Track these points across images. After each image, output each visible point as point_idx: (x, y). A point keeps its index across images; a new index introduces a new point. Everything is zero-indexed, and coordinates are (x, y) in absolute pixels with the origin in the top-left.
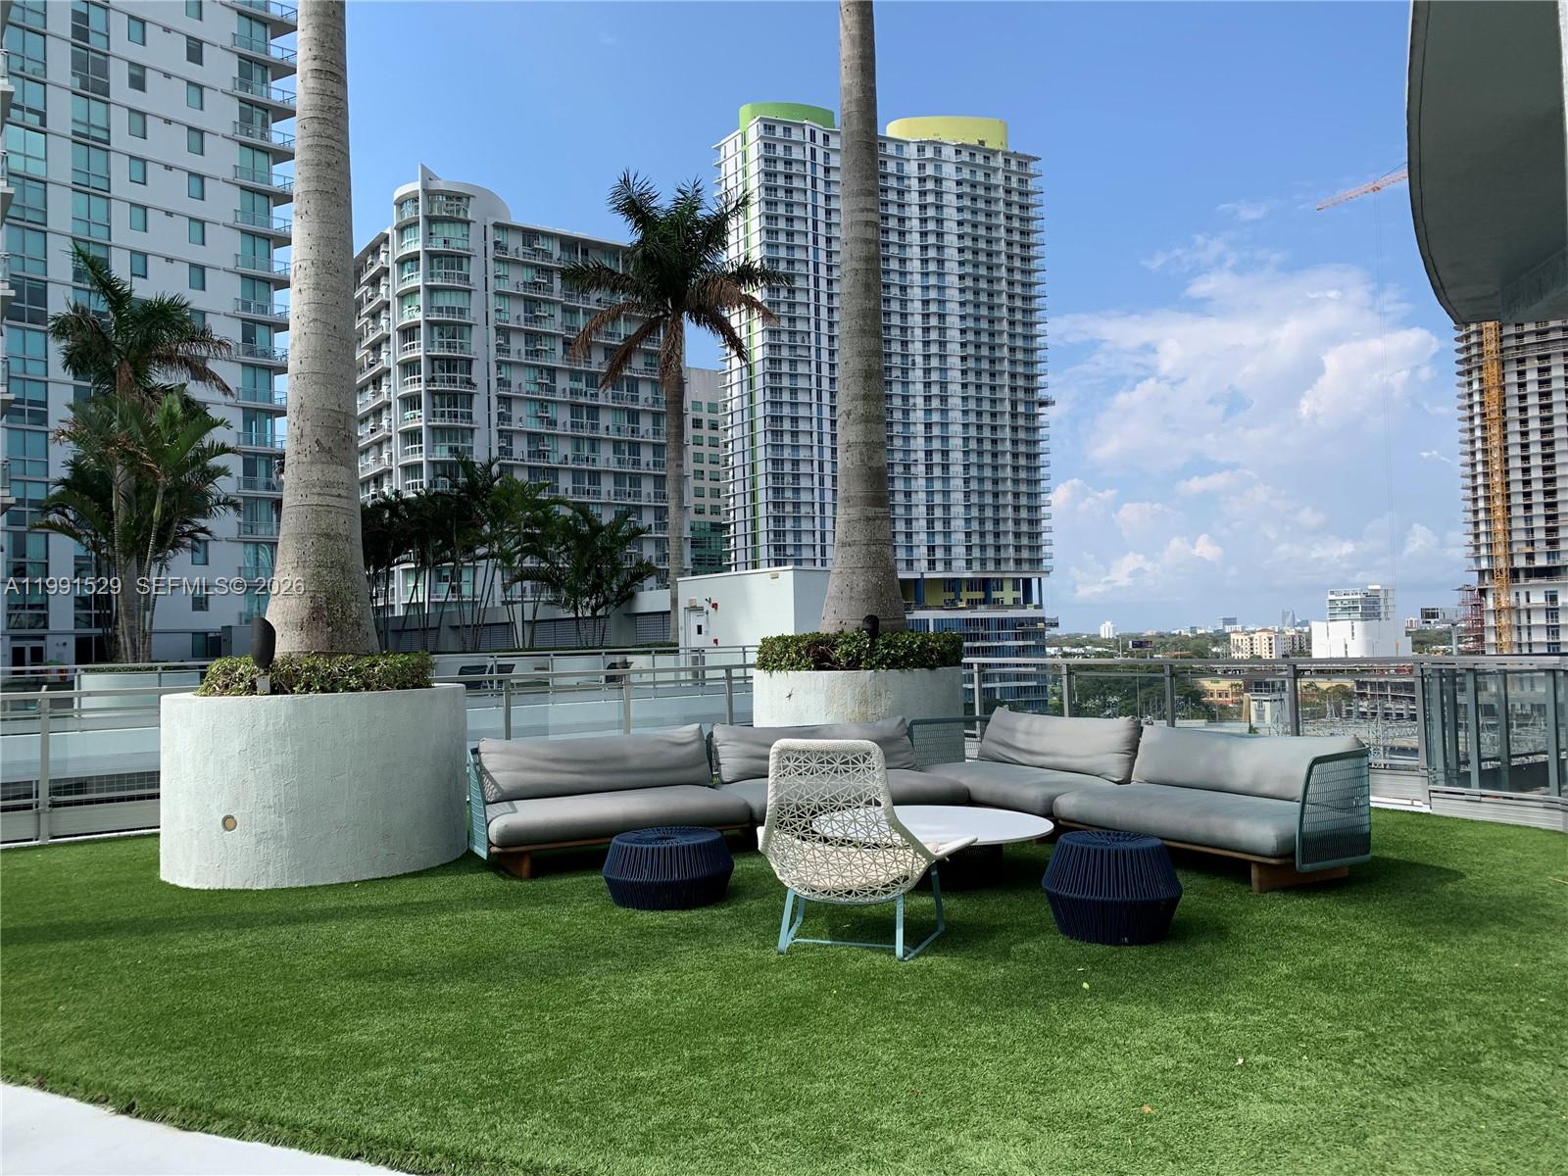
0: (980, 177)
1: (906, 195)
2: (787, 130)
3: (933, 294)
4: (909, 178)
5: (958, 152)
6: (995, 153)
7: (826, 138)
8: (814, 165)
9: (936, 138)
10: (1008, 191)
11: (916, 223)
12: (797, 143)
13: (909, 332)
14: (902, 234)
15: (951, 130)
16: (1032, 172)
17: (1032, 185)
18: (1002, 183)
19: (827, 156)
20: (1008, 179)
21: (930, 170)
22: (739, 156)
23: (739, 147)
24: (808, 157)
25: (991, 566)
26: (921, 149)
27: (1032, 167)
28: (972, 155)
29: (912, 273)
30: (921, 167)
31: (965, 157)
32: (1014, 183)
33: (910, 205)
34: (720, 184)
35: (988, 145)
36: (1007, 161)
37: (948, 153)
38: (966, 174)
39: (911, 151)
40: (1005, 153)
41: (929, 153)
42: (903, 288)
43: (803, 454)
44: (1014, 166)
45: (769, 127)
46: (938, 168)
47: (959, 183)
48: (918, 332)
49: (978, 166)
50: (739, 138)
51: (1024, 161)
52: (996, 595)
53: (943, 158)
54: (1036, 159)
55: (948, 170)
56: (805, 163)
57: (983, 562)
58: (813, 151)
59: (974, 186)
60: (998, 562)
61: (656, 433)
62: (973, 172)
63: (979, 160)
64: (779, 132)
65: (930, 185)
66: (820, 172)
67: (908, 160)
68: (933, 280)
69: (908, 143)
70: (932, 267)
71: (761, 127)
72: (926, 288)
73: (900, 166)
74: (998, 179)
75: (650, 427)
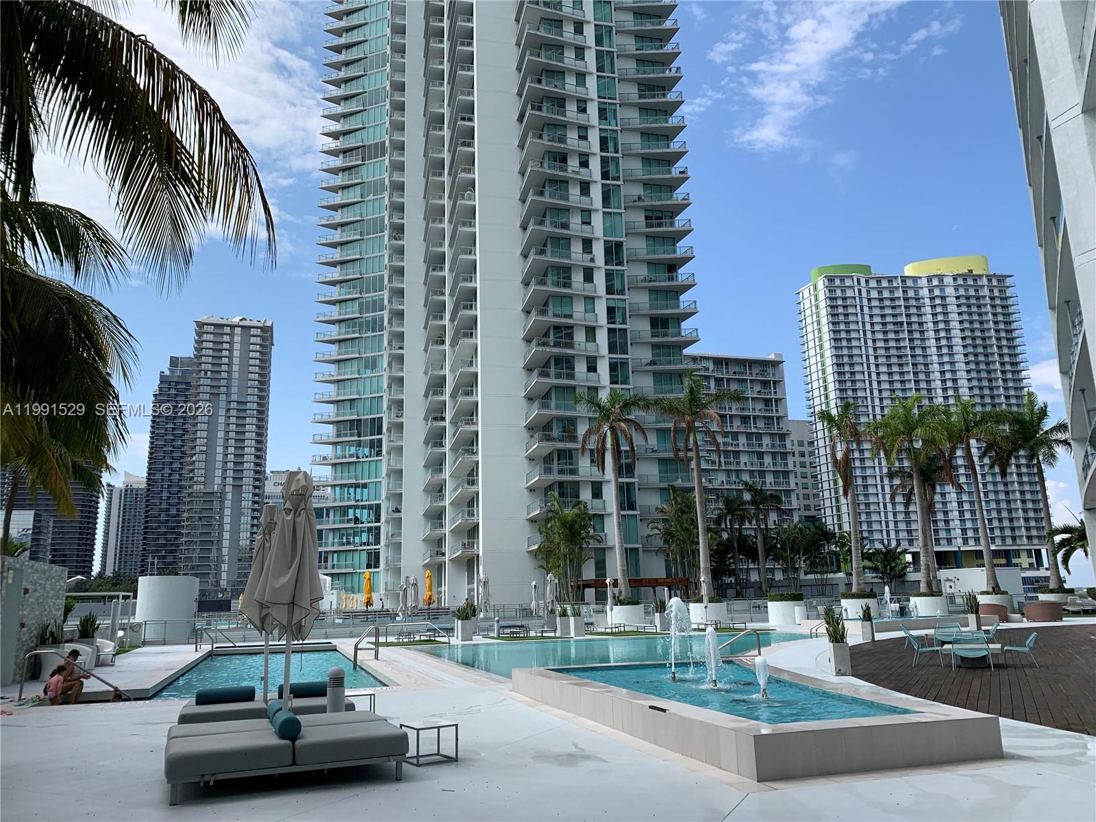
0: (972, 292)
1: (922, 309)
2: (842, 280)
3: (947, 367)
4: (923, 298)
5: (955, 279)
6: (980, 276)
7: (867, 281)
8: (861, 298)
9: (939, 273)
10: (992, 299)
11: (931, 325)
12: (848, 287)
13: (933, 391)
14: (922, 332)
15: (949, 266)
16: (1008, 285)
17: (1009, 293)
18: (988, 294)
19: (868, 292)
20: (992, 291)
21: (937, 292)
22: (813, 298)
23: (812, 292)
24: (857, 294)
25: (1009, 541)
26: (929, 279)
27: (1008, 282)
28: (965, 280)
29: (931, 355)
30: (931, 291)
31: (960, 282)
32: (996, 293)
33: (925, 314)
34: (800, 313)
35: (974, 273)
36: (990, 280)
37: (948, 280)
38: (962, 292)
39: (924, 282)
40: (987, 276)
41: (935, 282)
42: (926, 365)
43: (869, 472)
44: (995, 283)
45: (831, 280)
46: (942, 290)
47: (958, 298)
48: (940, 392)
49: (970, 286)
50: (812, 288)
51: (1001, 279)
52: (1015, 561)
53: (945, 284)
54: (1011, 276)
55: (950, 291)
56: (855, 298)
57: (1003, 539)
58: (860, 291)
59: (968, 298)
60: (1014, 538)
61: (775, 464)
62: (967, 290)
63: (970, 282)
64: (837, 282)
65: (938, 301)
66: (865, 302)
67: (922, 288)
68: (946, 359)
69: (920, 278)
70: (945, 350)
71: (826, 281)
72: (941, 364)
73: (916, 292)
74: (986, 292)
75: (771, 461)
